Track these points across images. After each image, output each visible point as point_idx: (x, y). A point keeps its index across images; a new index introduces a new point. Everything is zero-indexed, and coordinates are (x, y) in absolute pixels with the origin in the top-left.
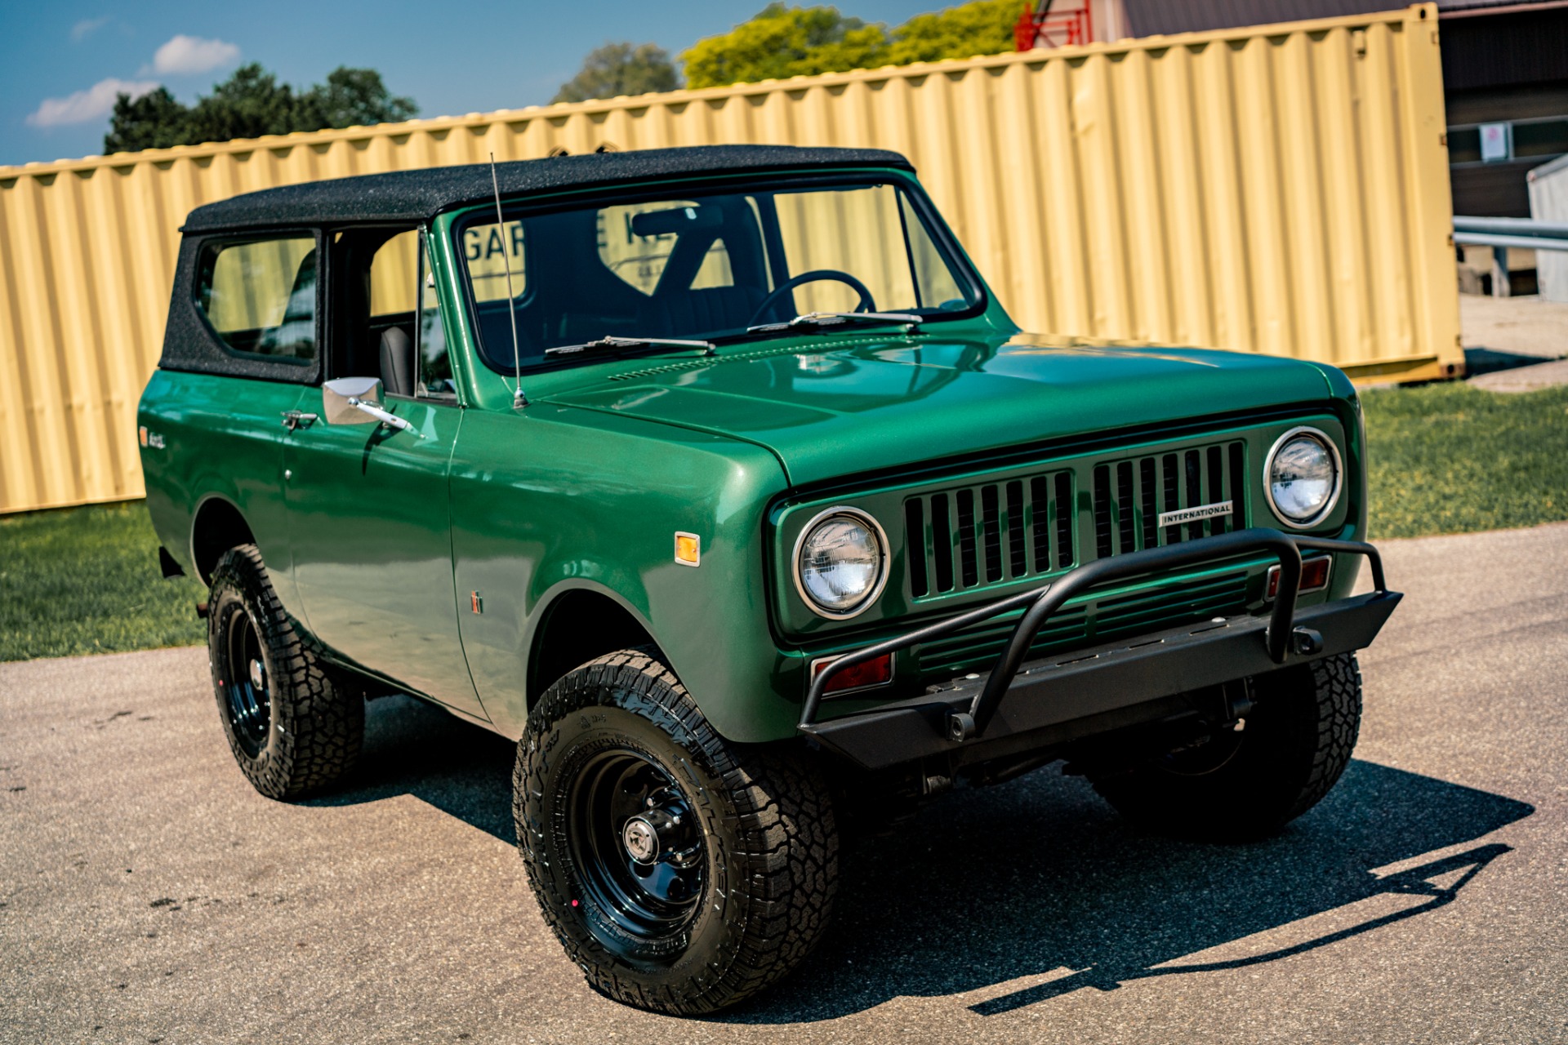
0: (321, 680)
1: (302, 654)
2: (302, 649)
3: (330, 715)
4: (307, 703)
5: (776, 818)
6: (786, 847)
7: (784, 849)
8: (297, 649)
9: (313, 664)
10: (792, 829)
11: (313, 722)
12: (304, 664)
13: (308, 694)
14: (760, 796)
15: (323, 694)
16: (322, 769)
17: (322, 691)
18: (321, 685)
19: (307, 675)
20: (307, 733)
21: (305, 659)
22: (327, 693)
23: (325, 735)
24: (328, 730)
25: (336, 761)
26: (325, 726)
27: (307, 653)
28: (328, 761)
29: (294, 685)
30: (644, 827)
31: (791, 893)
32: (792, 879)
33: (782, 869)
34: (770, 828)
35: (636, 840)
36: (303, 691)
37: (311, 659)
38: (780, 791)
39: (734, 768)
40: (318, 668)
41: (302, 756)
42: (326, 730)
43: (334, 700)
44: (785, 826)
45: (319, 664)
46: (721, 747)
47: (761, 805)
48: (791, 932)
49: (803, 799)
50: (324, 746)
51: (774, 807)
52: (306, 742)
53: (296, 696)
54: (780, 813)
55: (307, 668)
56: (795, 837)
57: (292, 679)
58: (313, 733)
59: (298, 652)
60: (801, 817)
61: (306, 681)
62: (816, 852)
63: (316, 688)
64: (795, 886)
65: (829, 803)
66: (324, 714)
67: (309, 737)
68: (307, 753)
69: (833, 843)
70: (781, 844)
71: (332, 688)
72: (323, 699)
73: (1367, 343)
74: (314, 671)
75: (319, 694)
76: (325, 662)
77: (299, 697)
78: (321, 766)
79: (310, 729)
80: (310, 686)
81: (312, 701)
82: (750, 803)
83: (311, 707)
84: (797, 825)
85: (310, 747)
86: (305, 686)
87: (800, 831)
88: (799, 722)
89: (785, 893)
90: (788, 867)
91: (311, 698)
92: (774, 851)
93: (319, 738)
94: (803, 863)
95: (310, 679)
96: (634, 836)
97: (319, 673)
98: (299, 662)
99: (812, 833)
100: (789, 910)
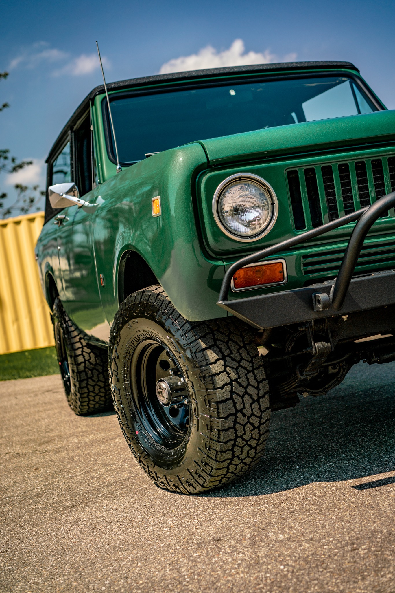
0: (89, 354)
1: (80, 341)
2: (80, 339)
3: (95, 371)
4: (83, 365)
5: (223, 368)
6: (229, 386)
7: (228, 387)
8: (77, 339)
9: (85, 346)
10: (233, 376)
11: (87, 374)
12: (81, 346)
13: (83, 360)
14: (212, 355)
15: (91, 361)
16: (95, 398)
17: (90, 359)
18: (90, 356)
19: (82, 351)
20: (84, 380)
21: (81, 343)
22: (93, 360)
23: (93, 381)
24: (95, 378)
25: (101, 394)
26: (93, 376)
27: (82, 341)
28: (97, 395)
29: (77, 356)
30: (164, 385)
31: (235, 414)
32: (235, 406)
33: (227, 399)
34: (218, 374)
35: (161, 392)
36: (80, 359)
37: (84, 344)
38: (226, 354)
39: (196, 340)
40: (88, 348)
41: (83, 392)
42: (93, 378)
43: (96, 364)
44: (229, 374)
45: (88, 346)
46: (190, 328)
47: (213, 360)
48: (239, 440)
49: (242, 359)
50: (94, 386)
51: (222, 362)
52: (84, 384)
53: (77, 361)
54: (225, 366)
55: (82, 348)
56: (236, 380)
57: (75, 353)
58: (87, 380)
59: (78, 340)
60: (240, 369)
61: (82, 354)
62: (251, 391)
63: (87, 357)
64: (237, 411)
65: (261, 363)
66: (92, 370)
67: (85, 382)
68: (85, 390)
69: (265, 387)
70: (226, 384)
71: (95, 358)
72: (91, 363)
74: (85, 349)
75: (88, 360)
76: (91, 344)
77: (79, 362)
78: (94, 397)
79: (86, 378)
80: (84, 357)
81: (85, 364)
82: (206, 360)
83: (85, 367)
84: (237, 373)
85: (87, 387)
86: (81, 356)
87: (239, 377)
88: (217, 301)
89: (231, 415)
90: (231, 398)
91: (85, 362)
92: (222, 388)
93: (91, 382)
94: (242, 397)
95: (84, 353)
96: (159, 390)
97: (88, 351)
98: (78, 345)
99: (248, 379)
100: (234, 425)
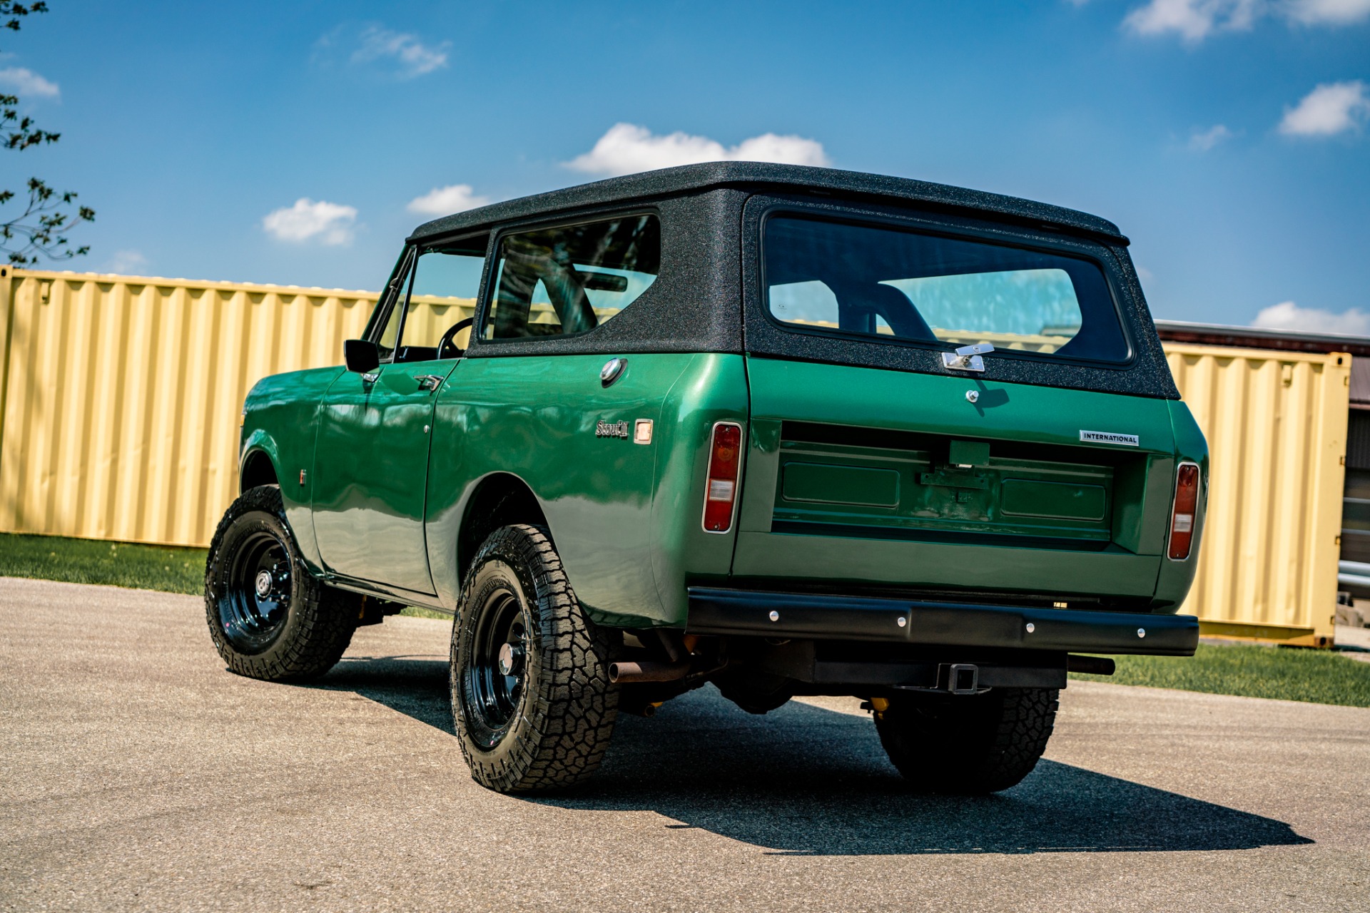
73: (1259, 608)
